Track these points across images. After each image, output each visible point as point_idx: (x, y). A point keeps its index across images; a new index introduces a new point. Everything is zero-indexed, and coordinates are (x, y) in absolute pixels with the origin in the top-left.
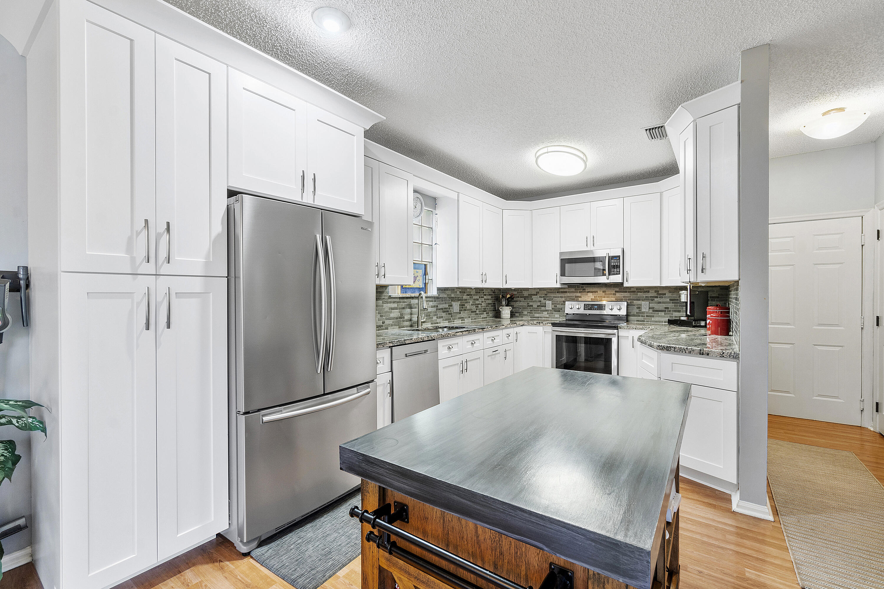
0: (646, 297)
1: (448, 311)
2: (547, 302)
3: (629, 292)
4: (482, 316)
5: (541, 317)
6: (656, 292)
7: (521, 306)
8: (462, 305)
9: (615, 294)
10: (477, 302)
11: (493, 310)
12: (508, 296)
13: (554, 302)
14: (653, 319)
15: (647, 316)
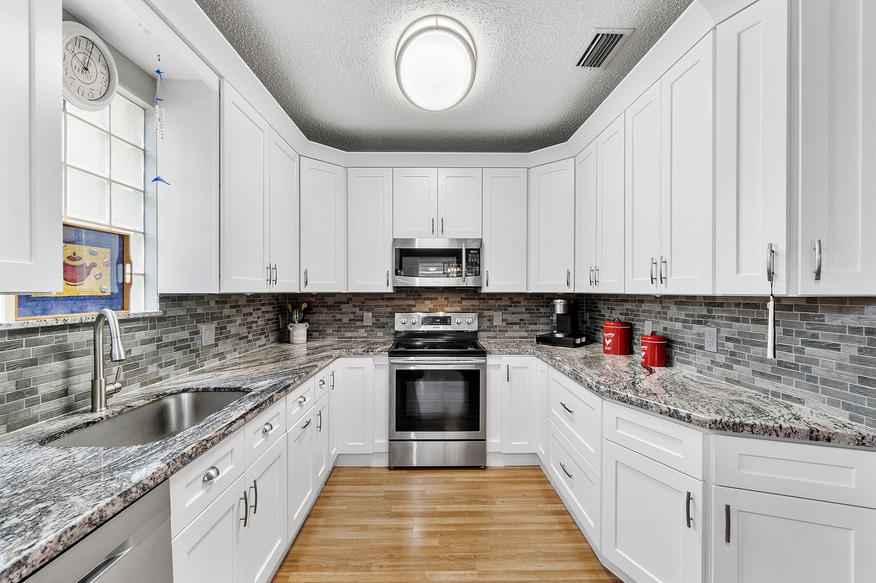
0: (499, 306)
1: (189, 346)
2: (365, 314)
3: (478, 299)
4: (258, 343)
5: (355, 338)
6: (510, 299)
7: (322, 320)
8: (221, 328)
9: (460, 302)
10: (250, 319)
11: (276, 330)
12: (305, 306)
13: (376, 313)
14: (507, 335)
15: (500, 331)
